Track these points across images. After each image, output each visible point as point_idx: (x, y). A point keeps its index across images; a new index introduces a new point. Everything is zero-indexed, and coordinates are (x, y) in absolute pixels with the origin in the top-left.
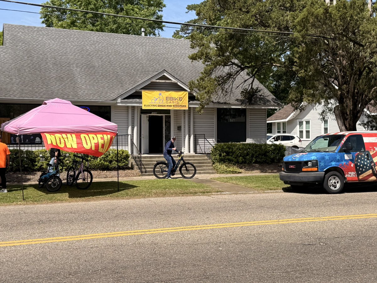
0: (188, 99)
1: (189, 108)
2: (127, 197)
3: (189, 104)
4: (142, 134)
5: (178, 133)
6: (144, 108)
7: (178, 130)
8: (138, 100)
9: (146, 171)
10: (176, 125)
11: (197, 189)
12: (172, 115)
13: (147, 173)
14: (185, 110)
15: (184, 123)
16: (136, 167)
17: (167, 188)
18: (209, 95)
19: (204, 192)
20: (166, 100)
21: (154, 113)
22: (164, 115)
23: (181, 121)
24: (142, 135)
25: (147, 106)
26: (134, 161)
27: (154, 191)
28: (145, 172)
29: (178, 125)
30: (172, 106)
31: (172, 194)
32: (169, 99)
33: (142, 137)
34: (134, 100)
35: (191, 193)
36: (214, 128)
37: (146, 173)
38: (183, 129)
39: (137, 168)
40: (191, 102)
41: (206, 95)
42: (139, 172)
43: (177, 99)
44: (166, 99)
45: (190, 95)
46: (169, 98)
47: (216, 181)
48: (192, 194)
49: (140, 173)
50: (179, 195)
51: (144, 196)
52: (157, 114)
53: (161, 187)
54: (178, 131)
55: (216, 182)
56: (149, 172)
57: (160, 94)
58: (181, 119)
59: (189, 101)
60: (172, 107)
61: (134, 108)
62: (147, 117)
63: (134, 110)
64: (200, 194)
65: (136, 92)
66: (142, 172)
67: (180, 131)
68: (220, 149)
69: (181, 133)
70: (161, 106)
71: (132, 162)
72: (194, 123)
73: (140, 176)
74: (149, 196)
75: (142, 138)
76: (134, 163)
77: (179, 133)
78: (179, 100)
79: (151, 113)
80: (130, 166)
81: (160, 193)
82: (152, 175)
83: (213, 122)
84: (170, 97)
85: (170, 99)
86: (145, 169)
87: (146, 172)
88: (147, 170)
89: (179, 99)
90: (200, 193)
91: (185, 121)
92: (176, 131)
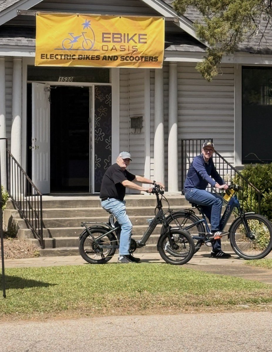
0: (165, 40)
1: (167, 65)
2: (36, 314)
3: (167, 54)
4: (33, 137)
5: (132, 136)
6: (39, 62)
7: (132, 127)
8: (24, 41)
9: (54, 241)
10: (125, 113)
11: (232, 293)
12: (115, 84)
13: (58, 247)
14: (153, 71)
15: (153, 108)
16: (24, 231)
17: (144, 289)
18: (237, 26)
19: (255, 302)
20: (103, 41)
21: (66, 78)
22: (92, 85)
23: (143, 102)
24: (33, 142)
25: (49, 57)
26: (18, 215)
27: (110, 296)
28: (51, 243)
29: (132, 114)
30: (119, 59)
31: (165, 305)
32: (111, 40)
33: (33, 145)
34: (13, 41)
35: (219, 303)
36: (233, 121)
37: (54, 247)
38: (146, 123)
39: (27, 233)
40: (172, 48)
41: (226, 26)
42: (34, 245)
43: (132, 38)
44: (103, 37)
45: (171, 30)
46: (111, 36)
47: (263, 269)
48: (223, 307)
49: (39, 249)
50: (187, 310)
51: (87, 313)
52: (74, 81)
53: (125, 286)
54: (132, 130)
55: (264, 272)
56: (64, 243)
57: (86, 25)
58: (143, 96)
59: (166, 46)
60: (119, 61)
61: (13, 65)
62: (45, 89)
63: (12, 68)
64: (246, 306)
65: (19, 18)
66: (42, 244)
67: (138, 130)
68: (256, 179)
69: (141, 136)
70: (88, 58)
71: (11, 217)
72: (179, 108)
73: (39, 255)
74: (99, 312)
75: (33, 150)
76: (17, 219)
77: (137, 136)
78: (137, 41)
79: (57, 80)
80: (5, 228)
81: (129, 302)
82: (73, 253)
83: (230, 106)
84: (114, 34)
85: (113, 38)
86: (51, 237)
87: (54, 244)
88: (57, 238)
89: (140, 39)
90: (245, 304)
91: (153, 102)
92: (126, 131)
